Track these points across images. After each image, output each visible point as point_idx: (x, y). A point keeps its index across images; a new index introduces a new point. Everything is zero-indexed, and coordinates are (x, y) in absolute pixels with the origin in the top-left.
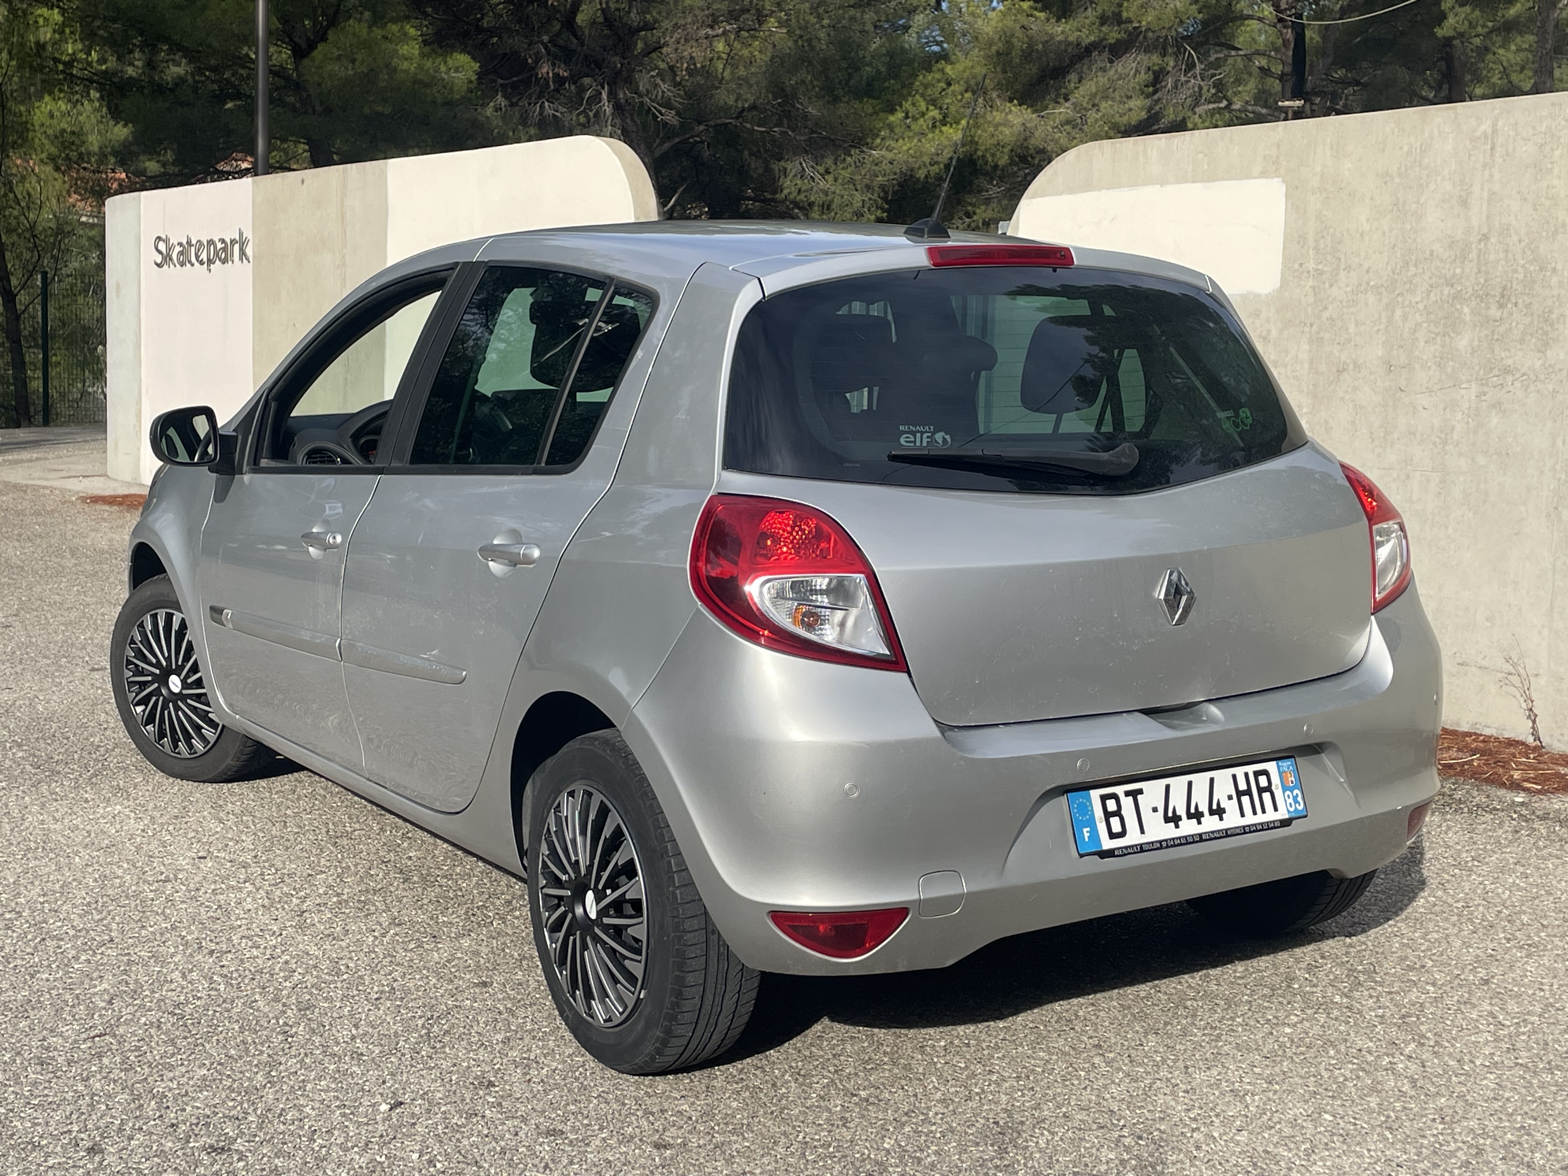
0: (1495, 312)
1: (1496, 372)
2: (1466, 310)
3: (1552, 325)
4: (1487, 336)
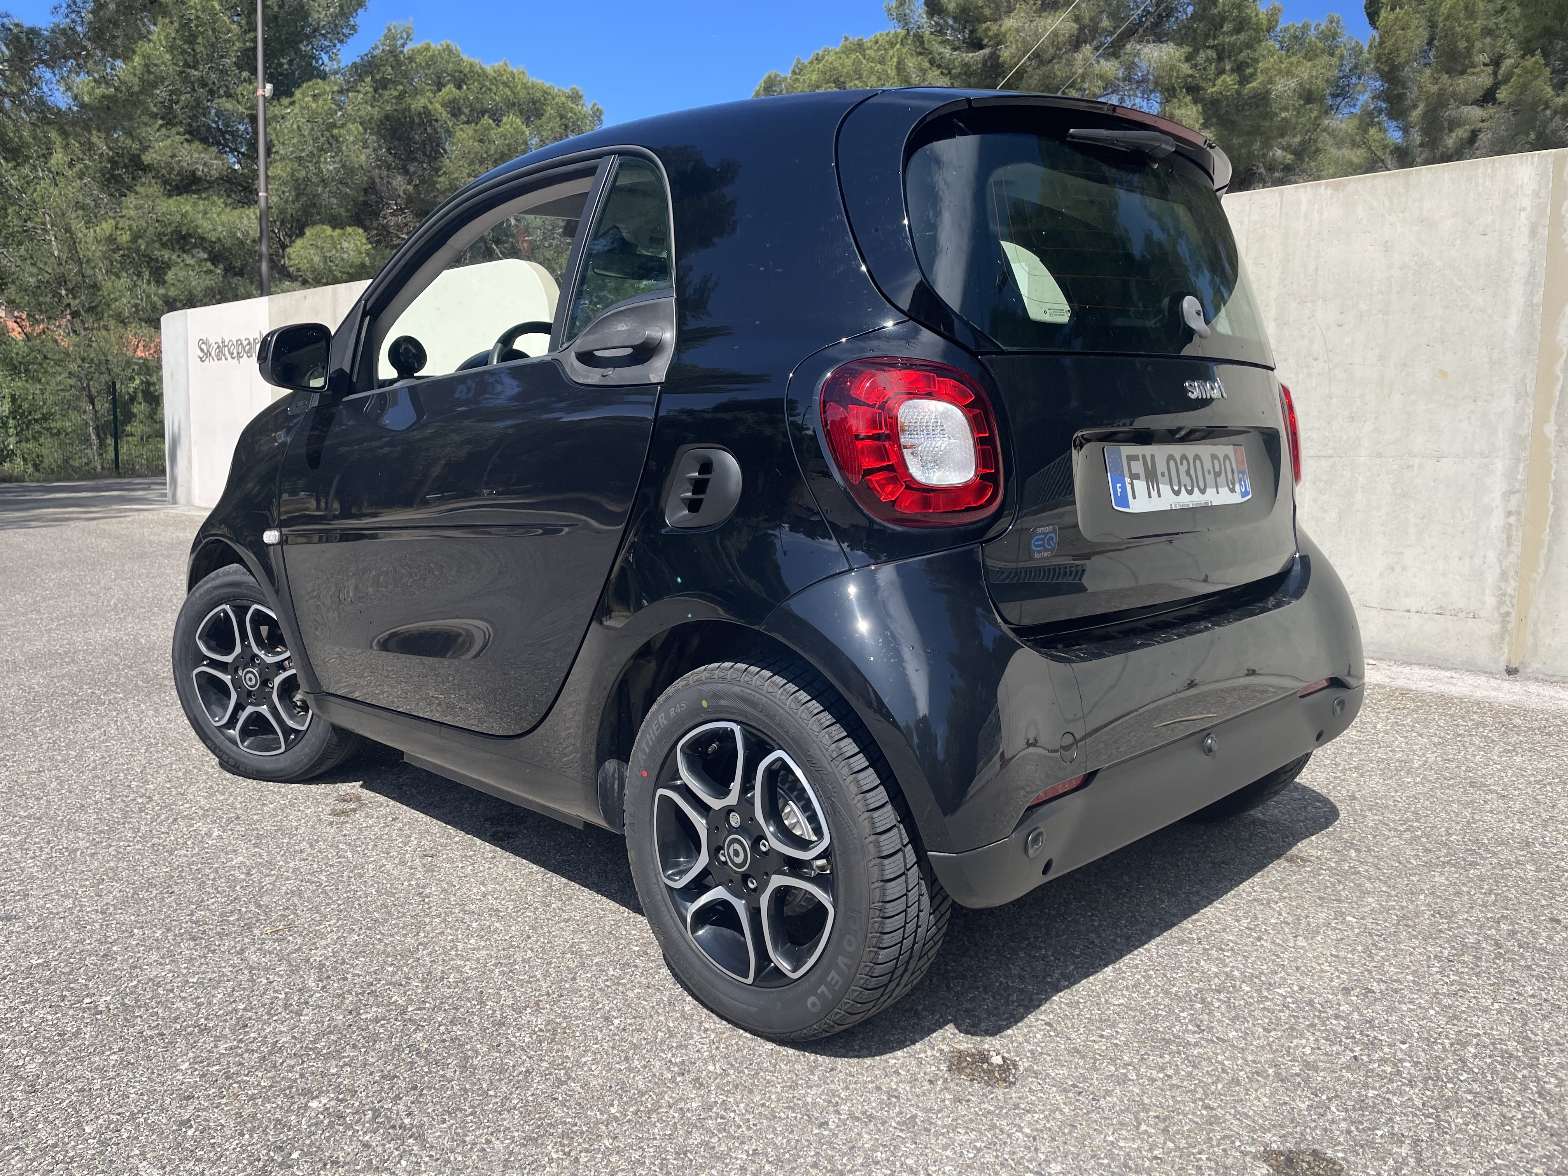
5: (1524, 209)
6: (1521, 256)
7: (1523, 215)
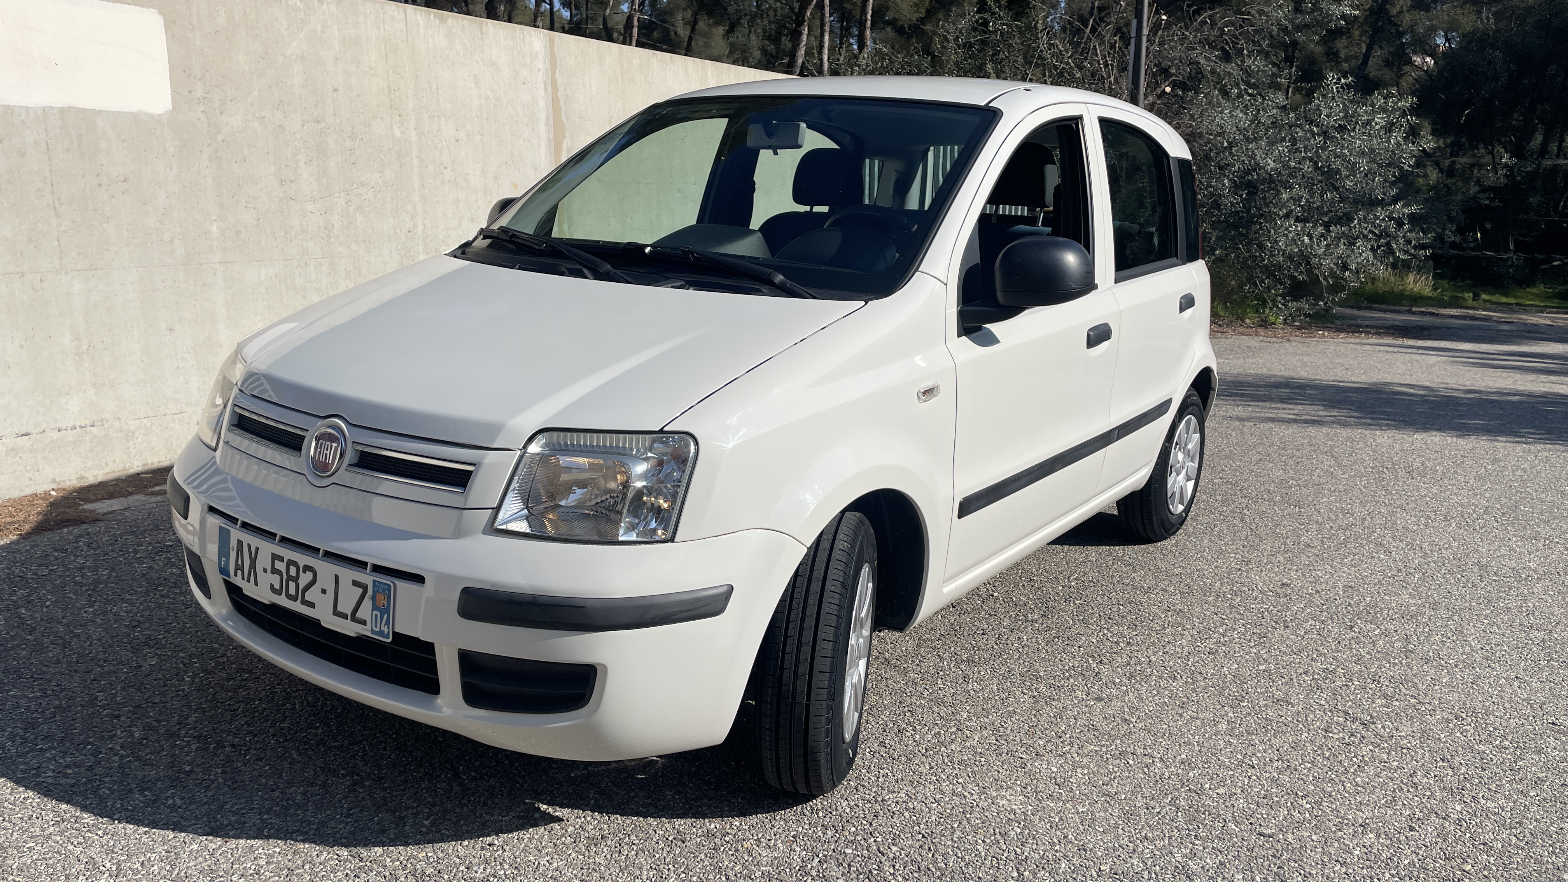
0: (348, 143)
1: (355, 186)
2: (331, 141)
3: (384, 155)
4: (346, 160)
5: (539, 70)
6: (542, 104)
7: (541, 73)
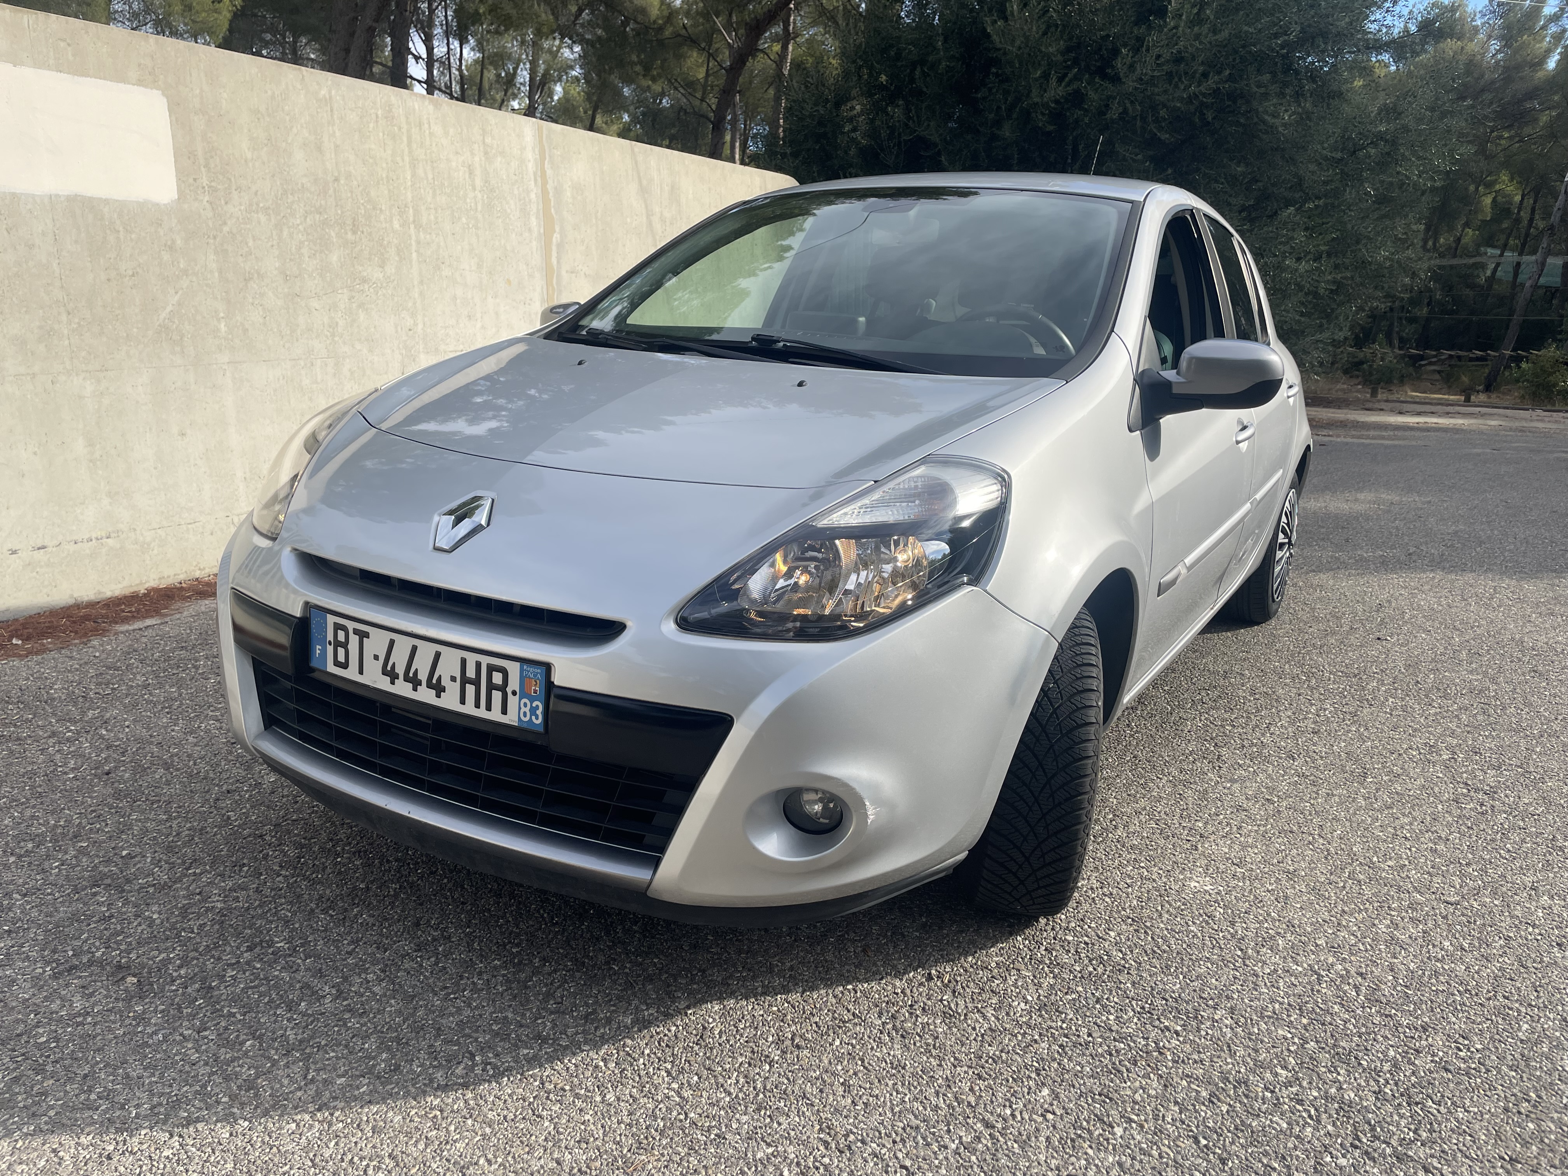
0: (350, 236)
1: (357, 281)
2: (333, 234)
3: (385, 249)
4: (348, 254)
5: (529, 161)
6: (532, 196)
